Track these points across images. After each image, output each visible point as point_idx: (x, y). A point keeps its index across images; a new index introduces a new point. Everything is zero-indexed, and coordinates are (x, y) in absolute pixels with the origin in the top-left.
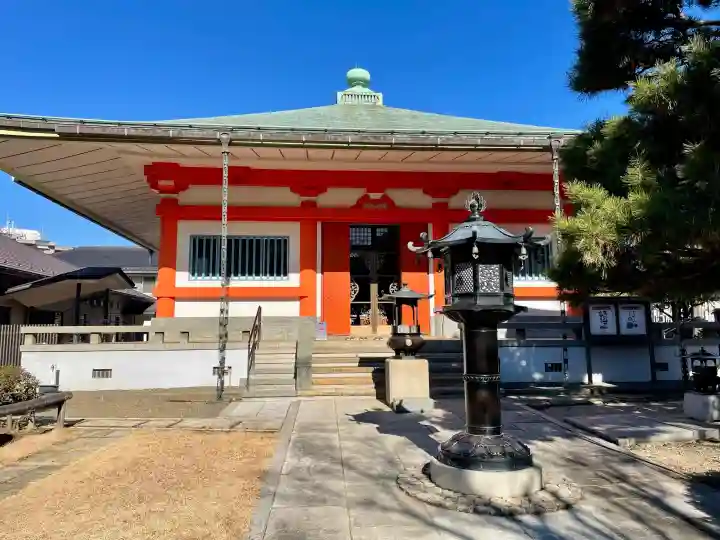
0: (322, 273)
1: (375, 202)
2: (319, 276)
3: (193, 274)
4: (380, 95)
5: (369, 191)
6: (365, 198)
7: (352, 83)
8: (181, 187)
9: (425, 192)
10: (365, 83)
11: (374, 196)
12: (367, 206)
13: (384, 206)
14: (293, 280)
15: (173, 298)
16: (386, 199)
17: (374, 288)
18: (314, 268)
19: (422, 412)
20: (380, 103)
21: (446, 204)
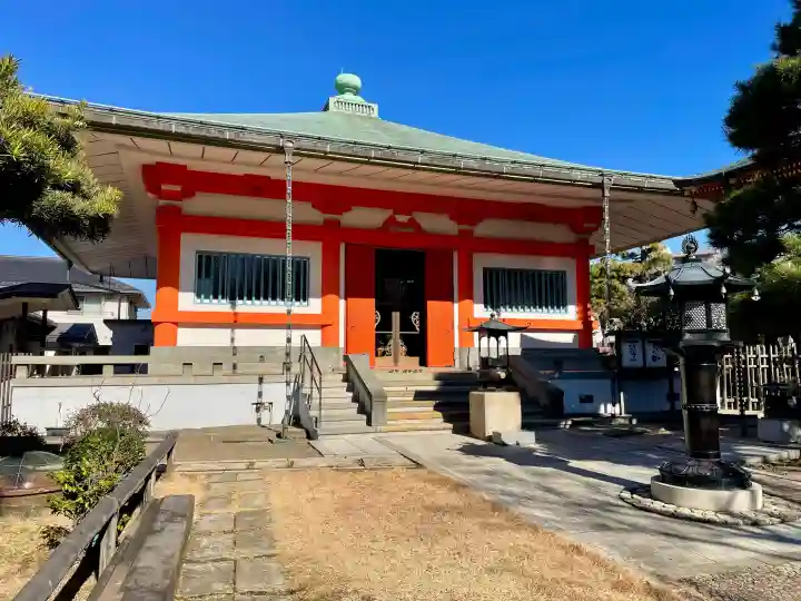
0: (346, 299)
1: (402, 225)
2: (342, 303)
3: (199, 296)
4: (375, 107)
5: (395, 213)
6: (391, 221)
7: (342, 89)
8: (188, 193)
9: (451, 218)
10: (356, 91)
11: (402, 218)
12: (393, 229)
13: (410, 230)
14: (314, 306)
15: (176, 324)
16: (412, 222)
17: (396, 316)
18: (337, 293)
19: (518, 444)
20: (375, 114)
21: (472, 232)
